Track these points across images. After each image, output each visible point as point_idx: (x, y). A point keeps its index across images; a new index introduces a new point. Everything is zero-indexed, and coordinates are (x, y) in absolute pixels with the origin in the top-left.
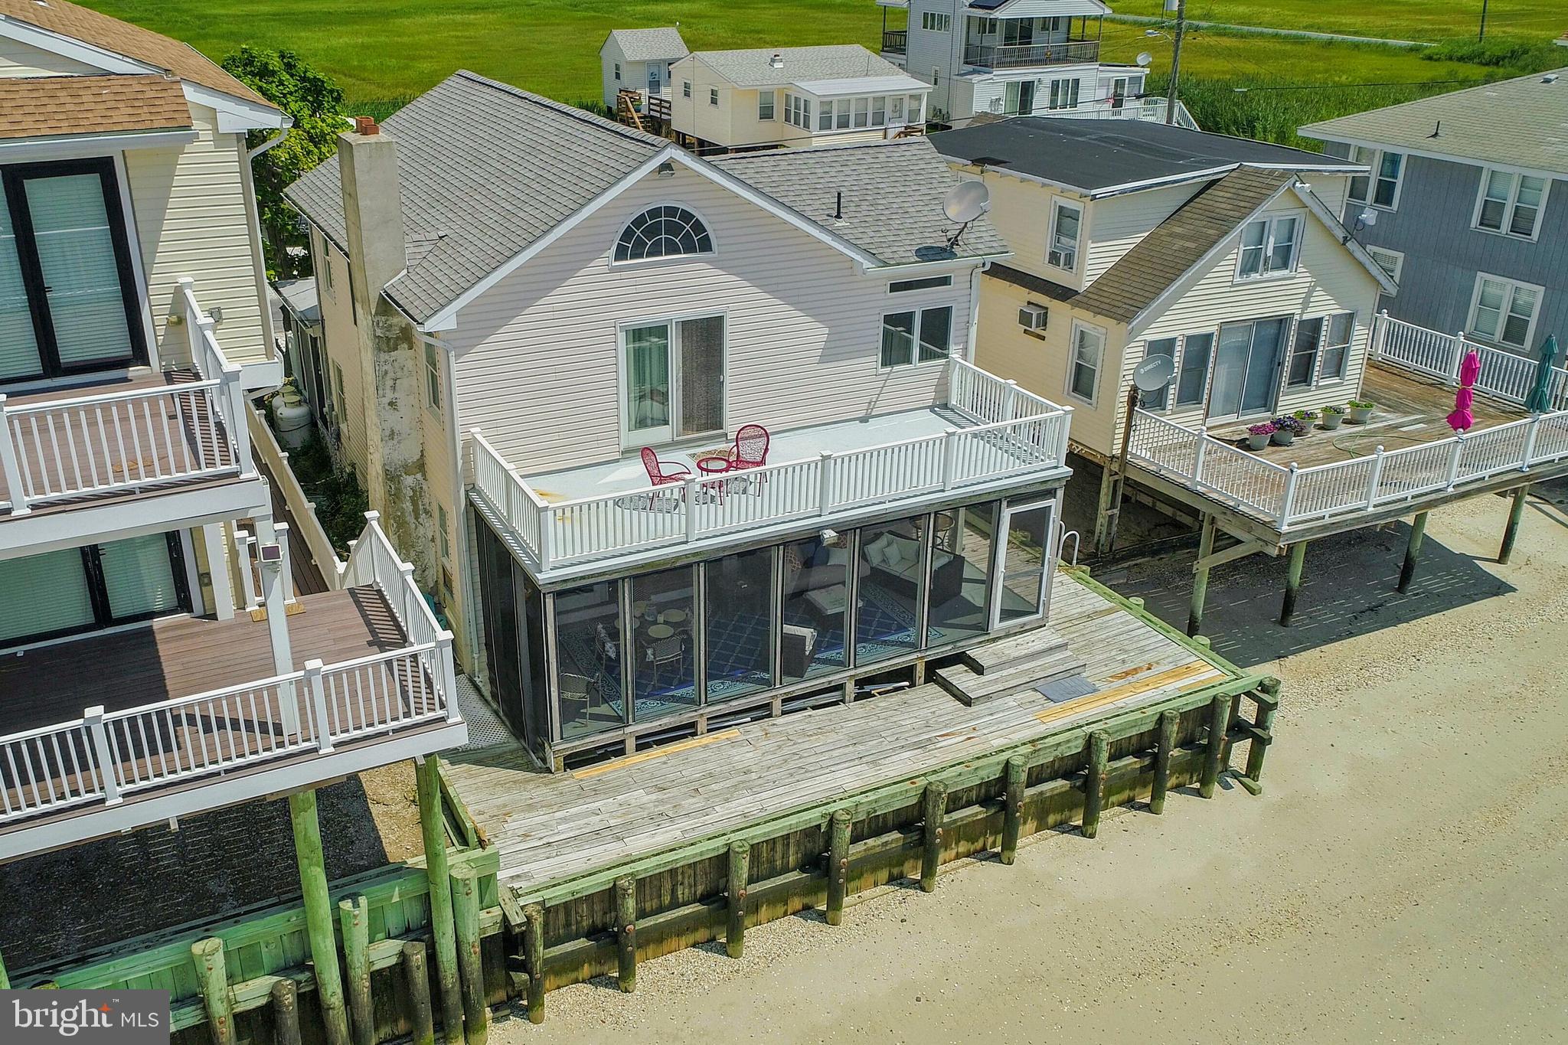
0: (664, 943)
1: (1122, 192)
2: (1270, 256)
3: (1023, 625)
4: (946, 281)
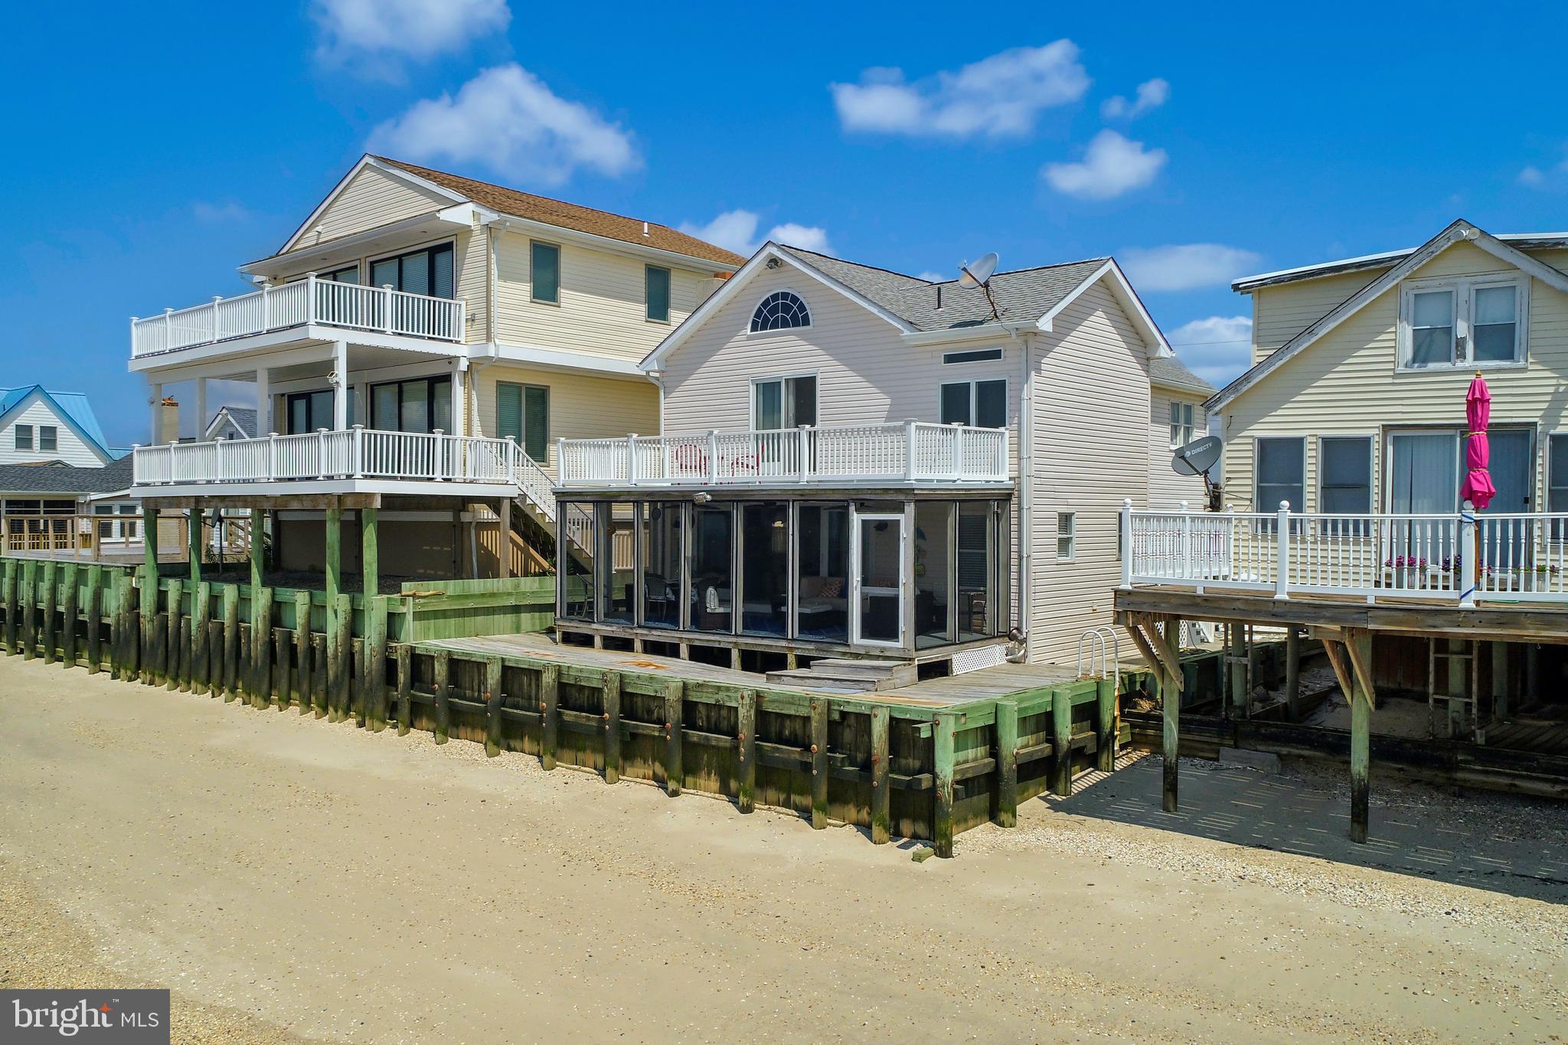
1: (1278, 280)
2: (1465, 338)
3: (883, 649)
4: (996, 355)
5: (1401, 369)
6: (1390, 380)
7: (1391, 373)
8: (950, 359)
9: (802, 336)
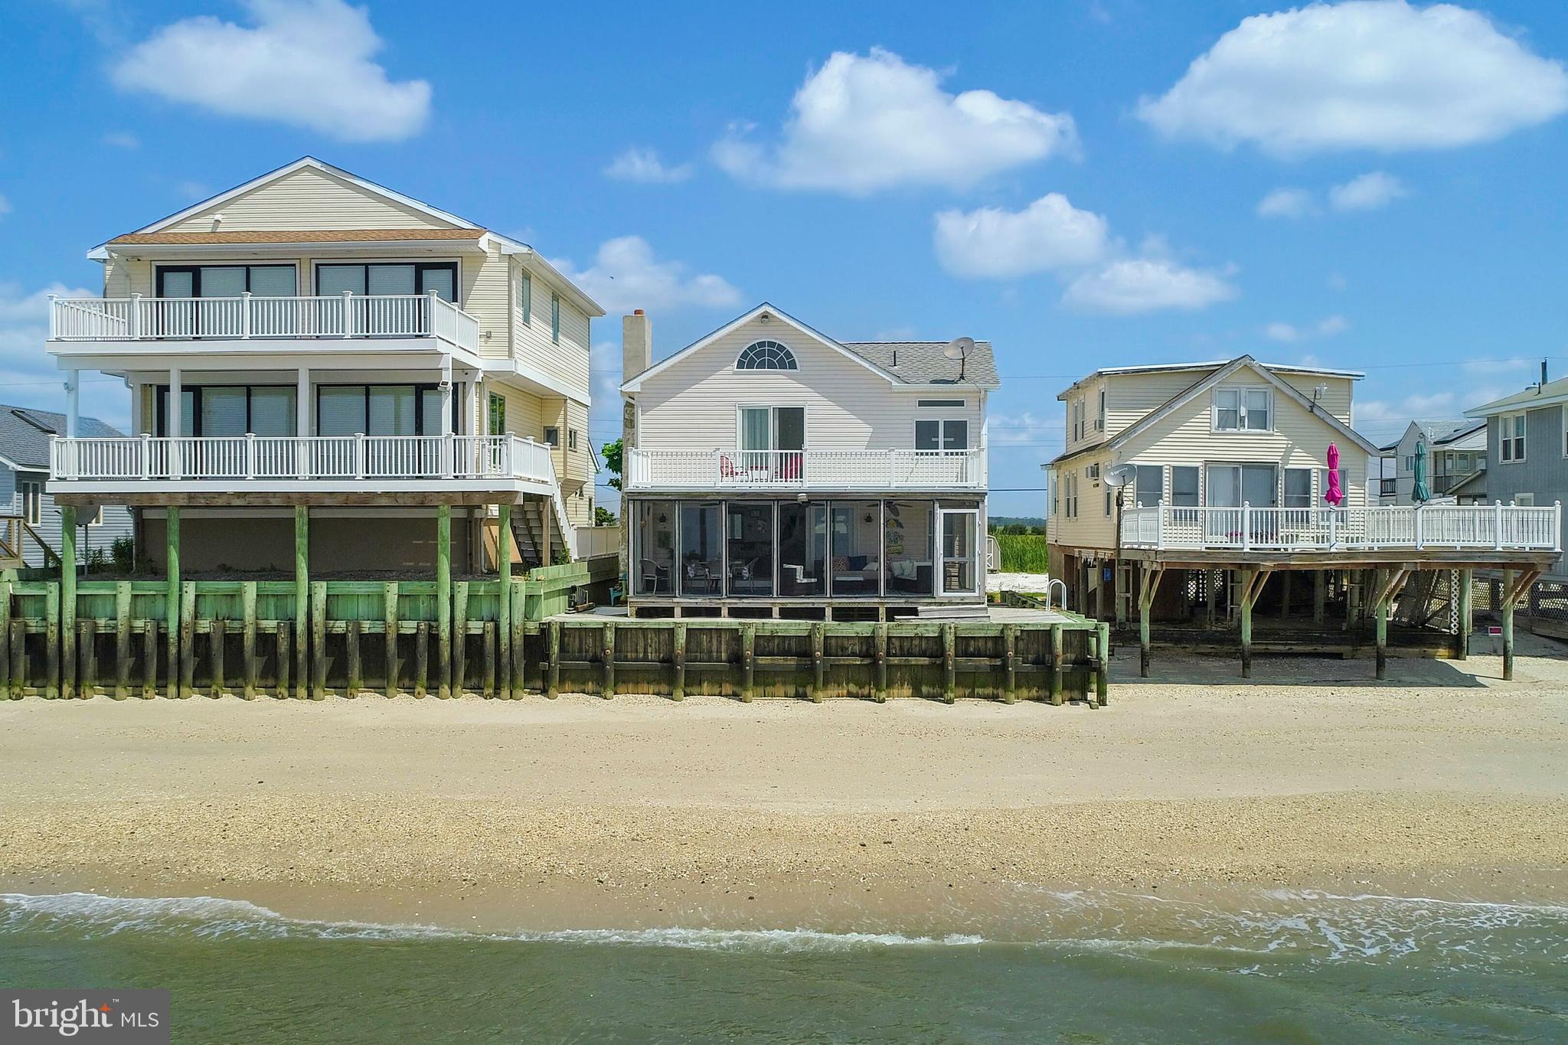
0: (639, 685)
1: (1125, 372)
2: (1244, 417)
3: (963, 598)
4: (961, 403)
5: (1213, 431)
6: (1208, 436)
7: (1209, 433)
8: (922, 404)
9: (790, 376)
